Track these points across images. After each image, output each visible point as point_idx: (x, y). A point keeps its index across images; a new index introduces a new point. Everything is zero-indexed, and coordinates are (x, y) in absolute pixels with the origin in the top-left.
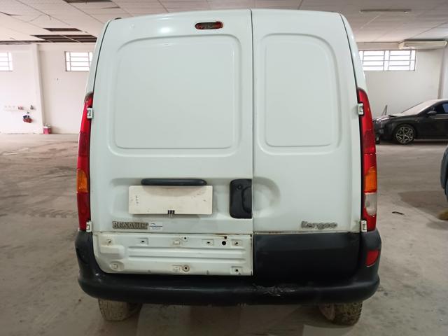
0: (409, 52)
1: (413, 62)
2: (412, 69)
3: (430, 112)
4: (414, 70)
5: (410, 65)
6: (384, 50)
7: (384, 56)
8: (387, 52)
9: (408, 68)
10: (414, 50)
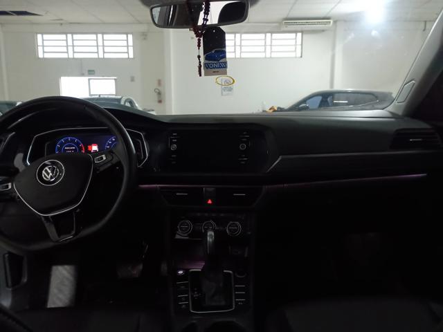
0: (294, 34)
1: (299, 48)
2: (299, 55)
3: (301, 106)
4: (301, 57)
5: (295, 51)
6: (265, 33)
7: (265, 39)
8: (269, 35)
9: (293, 55)
10: (299, 31)
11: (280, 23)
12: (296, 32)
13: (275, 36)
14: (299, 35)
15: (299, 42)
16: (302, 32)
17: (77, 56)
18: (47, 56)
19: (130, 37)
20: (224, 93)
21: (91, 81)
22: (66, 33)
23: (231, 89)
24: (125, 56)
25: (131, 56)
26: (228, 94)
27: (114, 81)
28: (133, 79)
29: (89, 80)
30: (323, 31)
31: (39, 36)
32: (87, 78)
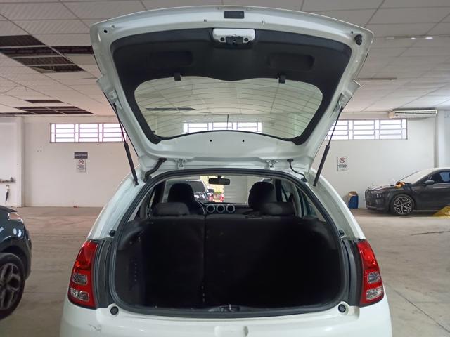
0: (400, 121)
1: (404, 131)
2: (404, 137)
3: (427, 181)
4: (407, 139)
5: (401, 134)
6: (374, 120)
7: (374, 125)
8: (377, 122)
9: (399, 137)
10: (404, 119)
11: (388, 112)
12: (401, 119)
13: (383, 122)
14: (404, 121)
15: (404, 126)
16: (406, 119)
19: (260, 124)
20: (339, 169)
22: (208, 123)
23: (345, 166)
26: (343, 170)
30: (425, 118)
31: (186, 125)
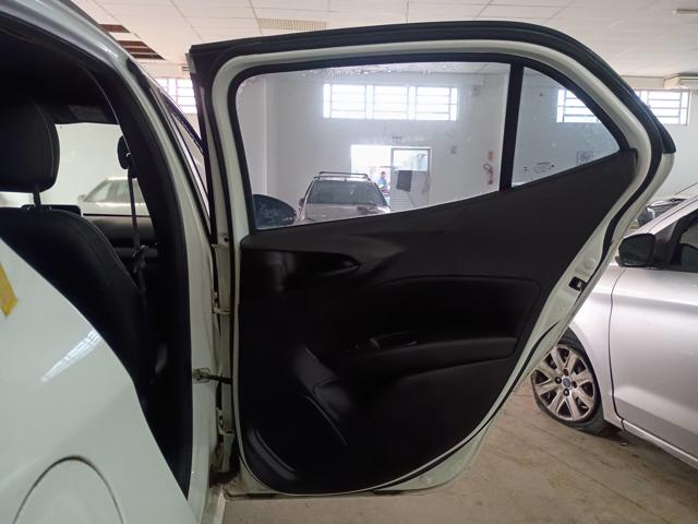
0: (679, 94)
1: (684, 112)
2: (683, 122)
4: (686, 125)
5: (679, 117)
6: (639, 90)
8: (644, 93)
9: (675, 122)
10: (685, 90)
11: (664, 79)
12: (681, 91)
13: (652, 95)
14: (685, 95)
15: (684, 104)
16: (689, 91)
17: (378, 117)
18: (335, 115)
19: (455, 91)
21: (395, 152)
22: (365, 85)
24: (445, 118)
25: (454, 117)
27: (426, 153)
28: (454, 151)
29: (393, 150)
31: (327, 87)
32: (391, 147)
